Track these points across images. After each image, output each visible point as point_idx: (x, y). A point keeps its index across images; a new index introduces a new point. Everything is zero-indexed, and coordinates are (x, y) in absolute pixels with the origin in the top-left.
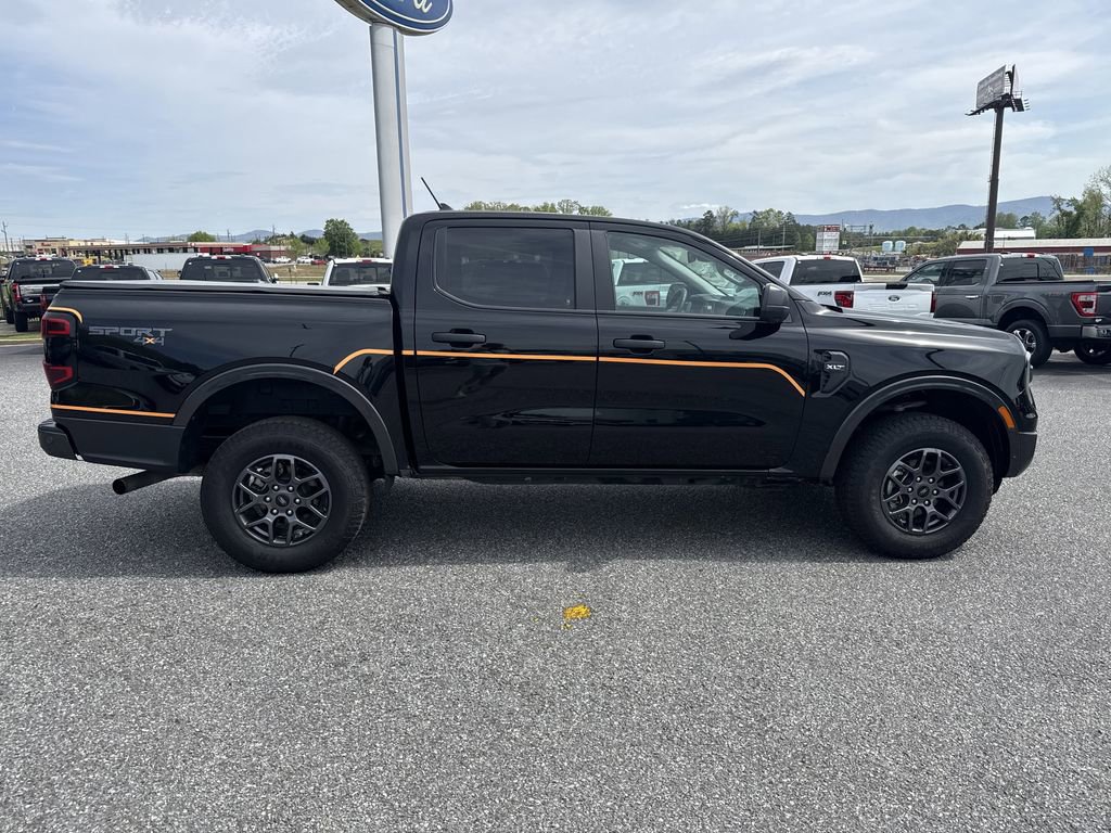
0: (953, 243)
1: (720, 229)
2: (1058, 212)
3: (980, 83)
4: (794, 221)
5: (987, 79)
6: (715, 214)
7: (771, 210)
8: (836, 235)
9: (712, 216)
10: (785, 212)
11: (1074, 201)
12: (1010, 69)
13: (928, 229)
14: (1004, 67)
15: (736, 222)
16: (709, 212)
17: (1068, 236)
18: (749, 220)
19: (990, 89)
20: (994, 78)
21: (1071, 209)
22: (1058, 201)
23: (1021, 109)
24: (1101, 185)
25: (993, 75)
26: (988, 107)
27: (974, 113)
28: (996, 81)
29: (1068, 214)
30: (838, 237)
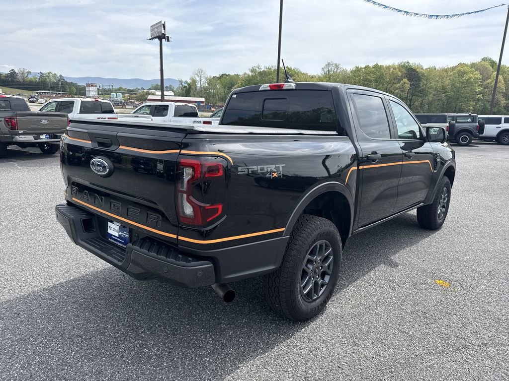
0: (143, 96)
1: (21, 80)
2: (181, 86)
3: (152, 26)
4: (64, 80)
5: (154, 25)
6: (17, 71)
7: (50, 73)
8: (96, 89)
9: (15, 72)
10: (58, 75)
11: (186, 82)
12: (163, 23)
13: (128, 88)
14: (161, 22)
15: (30, 77)
16: (12, 70)
17: (187, 96)
18: (38, 77)
19: (156, 30)
20: (157, 26)
21: (186, 85)
22: (181, 82)
23: (168, 41)
24: (196, 76)
25: (157, 24)
26: (156, 38)
27: (150, 39)
28: (158, 27)
29: (185, 87)
30: (96, 90)
